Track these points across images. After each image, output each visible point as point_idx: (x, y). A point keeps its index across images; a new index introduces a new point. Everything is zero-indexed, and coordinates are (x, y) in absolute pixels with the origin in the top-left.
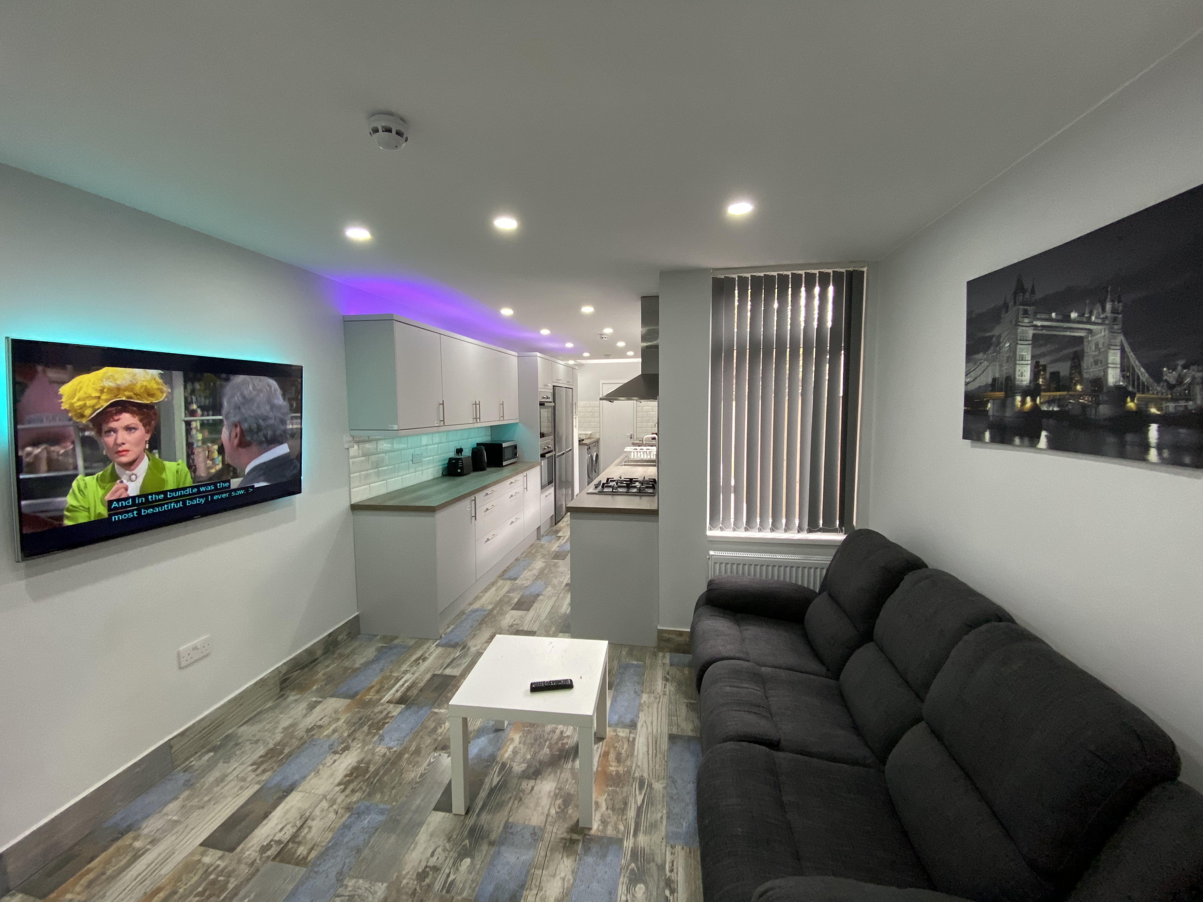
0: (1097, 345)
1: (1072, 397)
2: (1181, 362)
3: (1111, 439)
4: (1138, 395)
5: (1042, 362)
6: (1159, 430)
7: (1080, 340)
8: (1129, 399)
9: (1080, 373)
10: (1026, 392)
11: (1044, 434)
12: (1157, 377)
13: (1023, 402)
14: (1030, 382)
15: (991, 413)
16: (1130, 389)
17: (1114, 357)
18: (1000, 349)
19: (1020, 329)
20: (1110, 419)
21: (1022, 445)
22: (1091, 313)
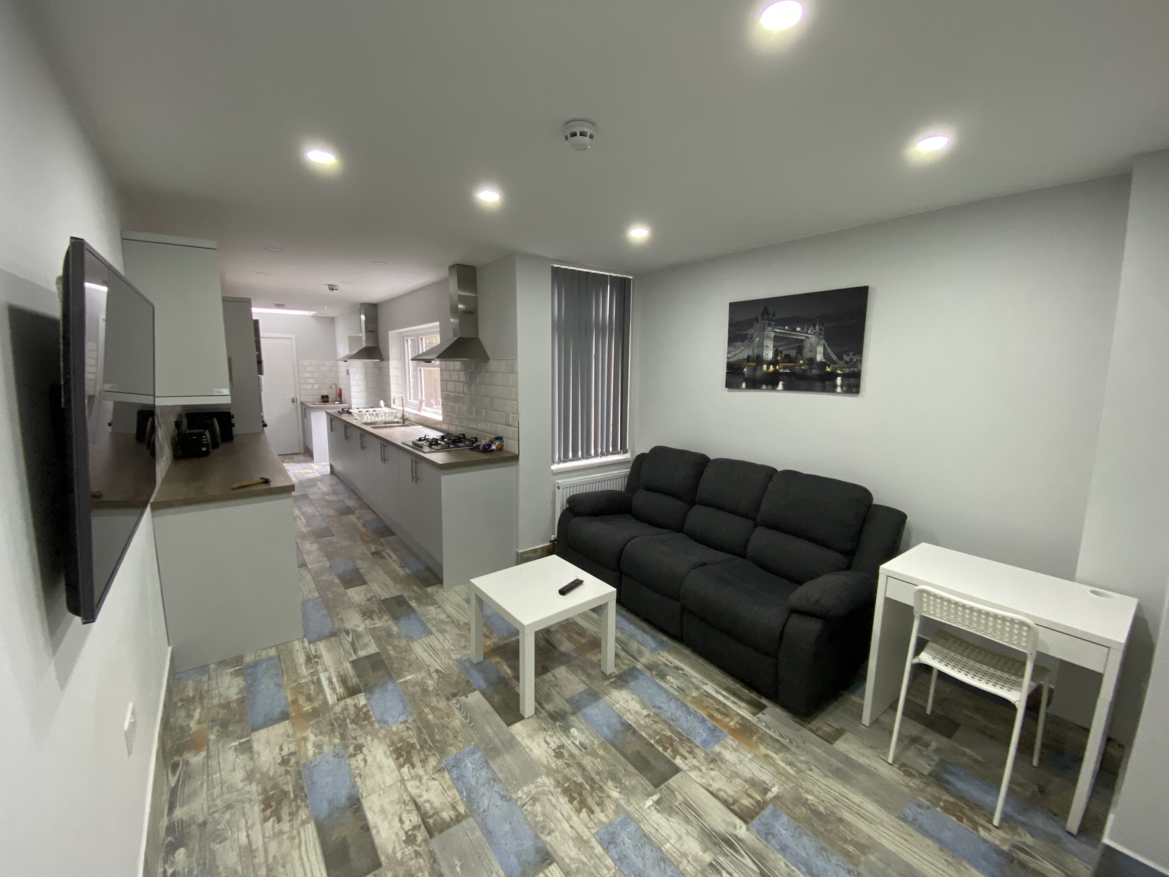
0: (811, 344)
1: (798, 366)
2: (852, 353)
3: (818, 384)
4: (832, 366)
5: (780, 349)
6: (842, 380)
7: (802, 341)
8: (827, 367)
9: (802, 355)
10: (769, 363)
11: (781, 383)
12: (841, 359)
13: (768, 368)
14: (773, 358)
15: (746, 374)
16: (828, 363)
17: (820, 349)
18: (753, 341)
19: (766, 333)
20: (816, 376)
21: (767, 389)
22: (808, 329)
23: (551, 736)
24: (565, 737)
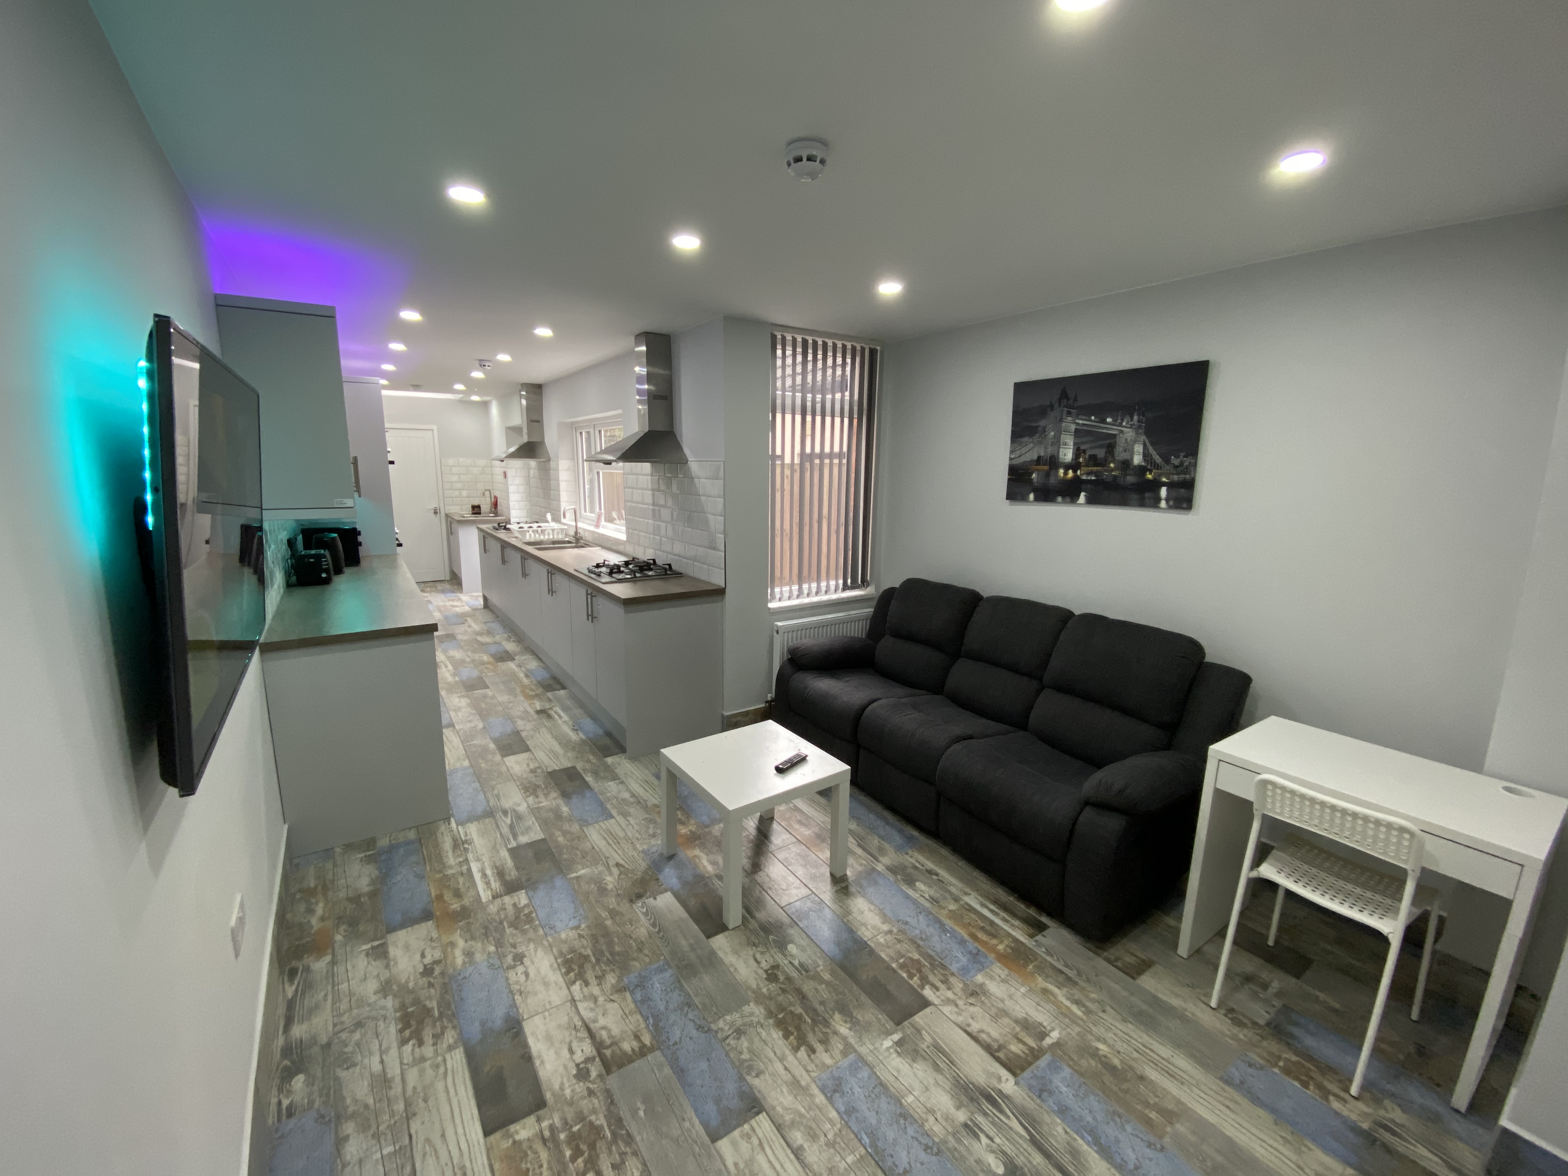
0: (1126, 440)
1: (1106, 471)
2: (1183, 454)
3: (1134, 496)
4: (1154, 471)
5: (1083, 447)
6: (1167, 491)
7: (1114, 436)
8: (1148, 473)
9: (1113, 456)
10: (1067, 467)
11: (1083, 494)
12: (1167, 461)
13: (1066, 473)
14: (1072, 459)
15: (1035, 481)
16: (1149, 467)
17: (1139, 448)
18: (1045, 436)
19: (1064, 424)
20: (1133, 484)
21: (1064, 502)
22: (1122, 420)
23: (762, 953)
24: (780, 955)
